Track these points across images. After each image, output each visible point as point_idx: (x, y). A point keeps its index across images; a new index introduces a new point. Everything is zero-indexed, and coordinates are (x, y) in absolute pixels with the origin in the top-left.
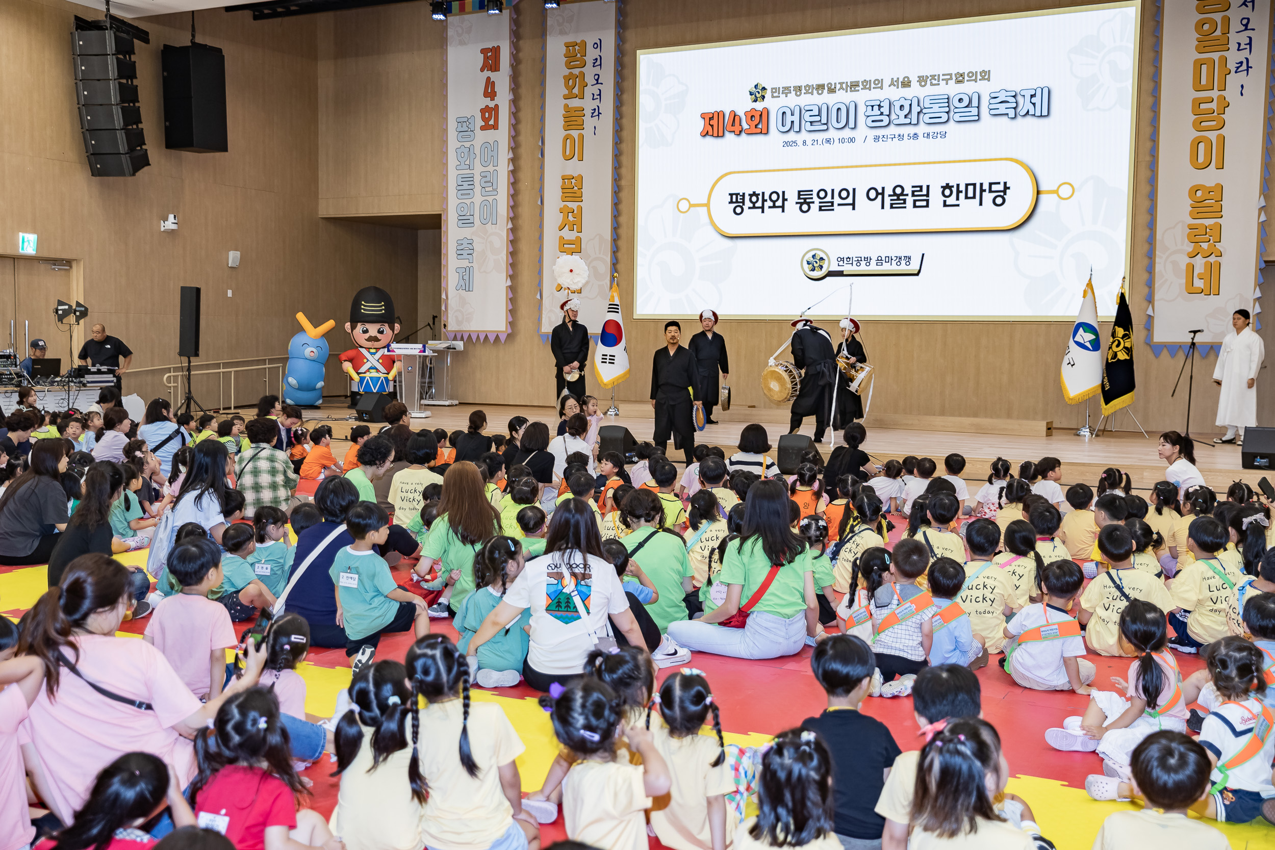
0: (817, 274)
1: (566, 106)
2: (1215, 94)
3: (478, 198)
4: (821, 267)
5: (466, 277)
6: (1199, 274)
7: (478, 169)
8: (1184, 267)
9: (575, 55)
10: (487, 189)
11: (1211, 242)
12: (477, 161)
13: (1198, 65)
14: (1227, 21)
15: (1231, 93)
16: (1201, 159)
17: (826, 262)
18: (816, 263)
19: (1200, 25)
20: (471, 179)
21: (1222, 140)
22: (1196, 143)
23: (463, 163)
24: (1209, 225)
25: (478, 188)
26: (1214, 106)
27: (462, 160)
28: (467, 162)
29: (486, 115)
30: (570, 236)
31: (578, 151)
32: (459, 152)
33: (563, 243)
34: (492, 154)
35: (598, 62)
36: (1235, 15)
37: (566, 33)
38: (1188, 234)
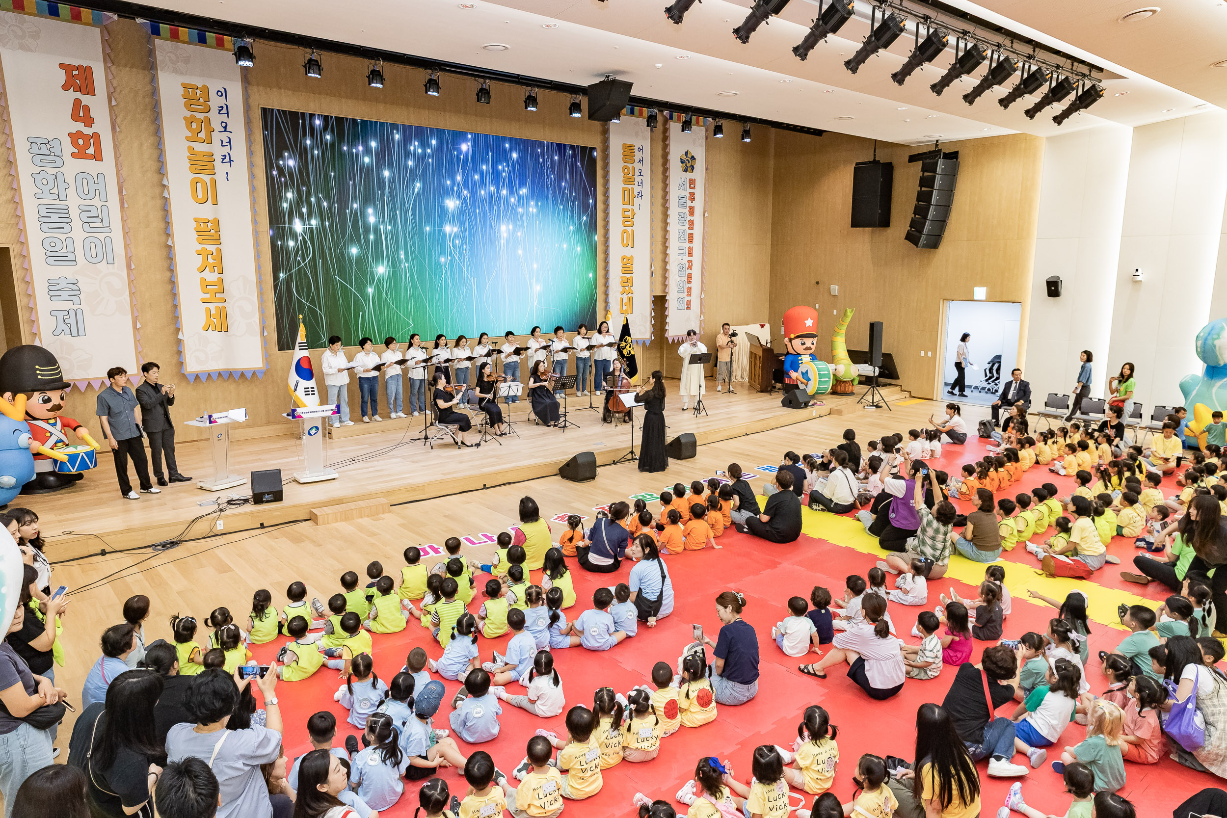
1: (191, 149)
2: (630, 207)
3: (78, 233)
5: (72, 321)
7: (74, 203)
9: (196, 98)
10: (92, 225)
11: (630, 286)
12: (71, 192)
13: (624, 190)
14: (634, 168)
15: (636, 208)
16: (625, 242)
19: (625, 168)
20: (66, 211)
21: (633, 232)
22: (624, 232)
23: (46, 192)
25: (76, 223)
26: (629, 214)
28: (55, 191)
29: (81, 142)
30: (212, 277)
31: (211, 195)
32: (38, 178)
33: (205, 285)
34: (97, 186)
35: (224, 110)
36: (637, 166)
37: (182, 73)
38: (621, 282)
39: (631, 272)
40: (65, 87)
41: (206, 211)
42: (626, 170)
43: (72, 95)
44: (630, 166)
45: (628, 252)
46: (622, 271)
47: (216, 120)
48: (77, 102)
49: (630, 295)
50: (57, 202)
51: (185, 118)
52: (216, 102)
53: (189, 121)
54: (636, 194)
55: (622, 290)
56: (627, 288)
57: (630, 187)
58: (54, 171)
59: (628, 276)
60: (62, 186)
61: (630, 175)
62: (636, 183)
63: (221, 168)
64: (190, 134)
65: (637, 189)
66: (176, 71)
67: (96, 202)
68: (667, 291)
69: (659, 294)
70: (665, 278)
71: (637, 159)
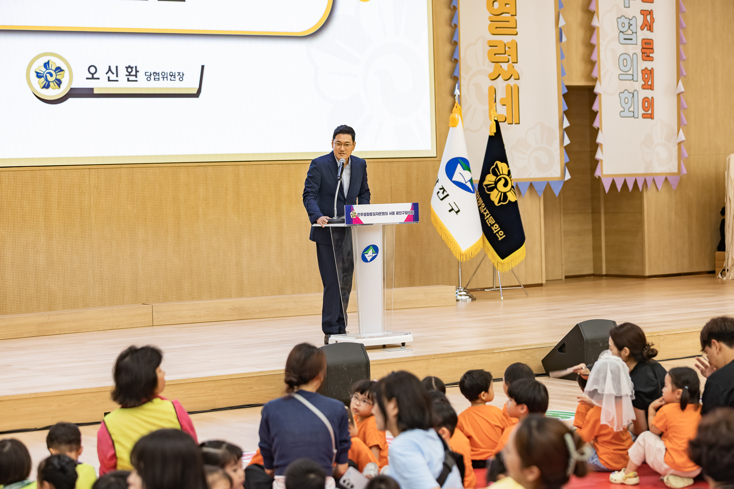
0: (53, 93)
4: (59, 82)
6: (502, 99)
8: (486, 91)
11: (510, 62)
17: (66, 74)
18: (51, 75)
24: (508, 43)
38: (489, 52)
39: (513, 31)
46: (490, 27)
49: (512, 82)
55: (491, 70)
56: (505, 66)
59: (507, 39)
68: (595, 74)
69: (579, 81)
70: (590, 47)
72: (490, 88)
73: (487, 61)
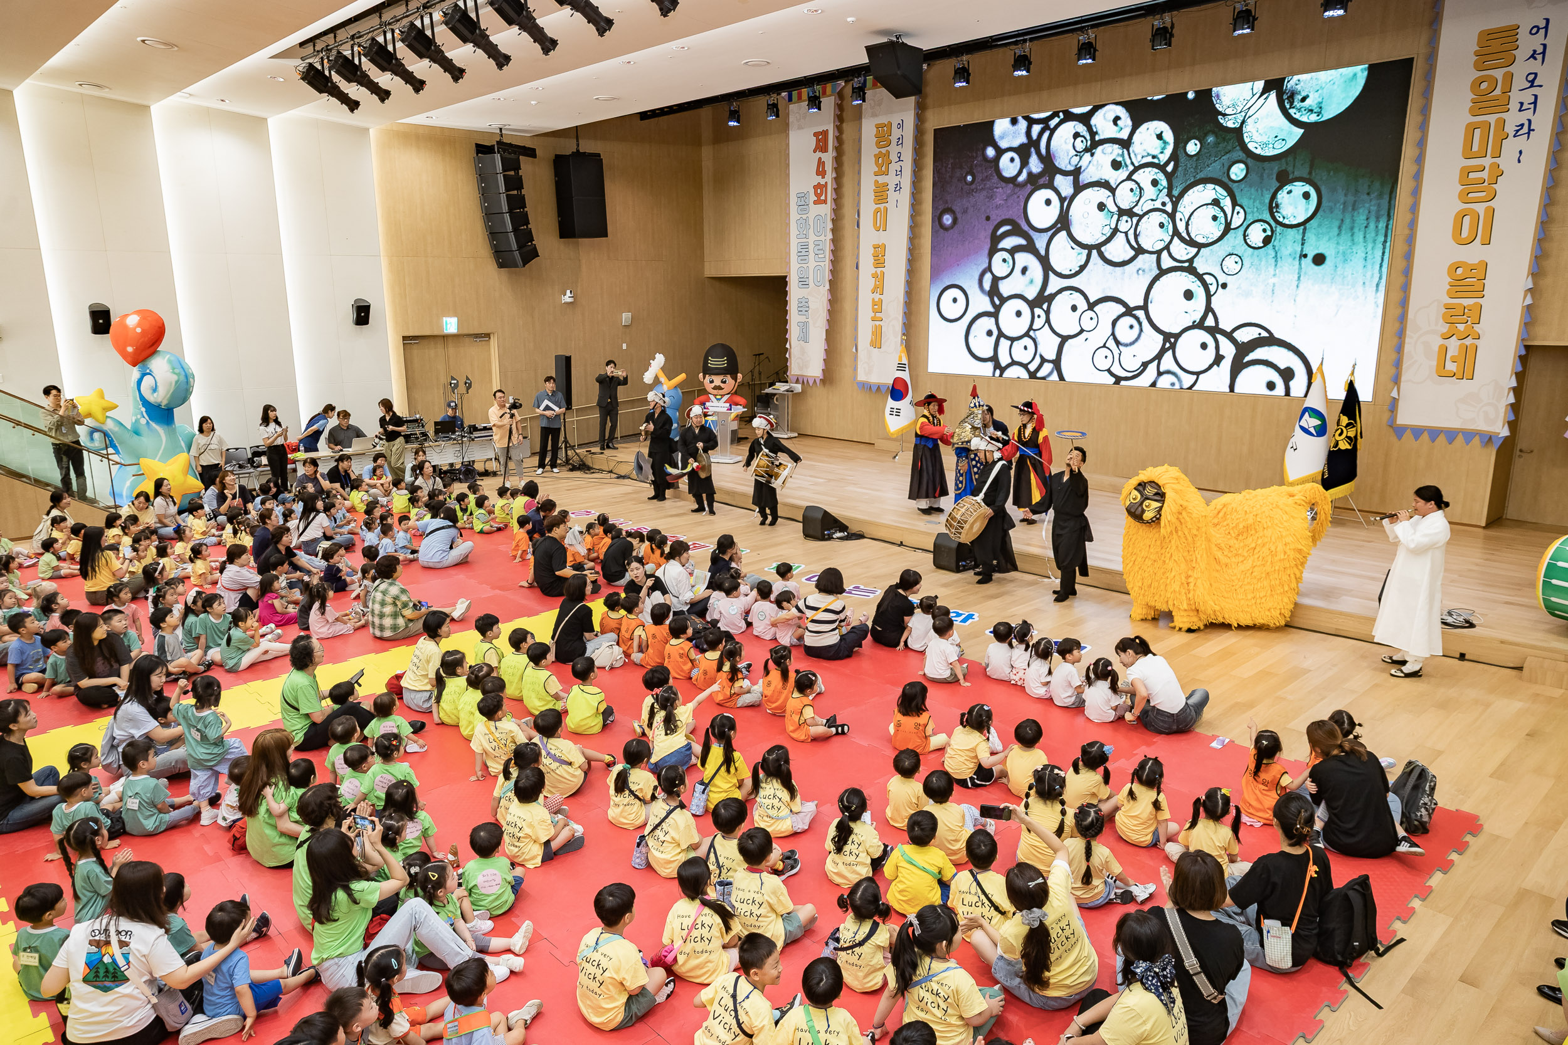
1: (876, 182)
2: (1487, 162)
3: (812, 264)
5: (804, 331)
6: (1452, 357)
7: (812, 238)
8: (1436, 349)
9: (883, 136)
10: (819, 256)
11: (1470, 323)
12: (811, 230)
13: (1471, 129)
14: (1509, 78)
15: (1507, 161)
16: (1465, 234)
19: (1476, 83)
20: (808, 247)
21: (1491, 213)
22: (1461, 216)
23: (801, 233)
24: (1468, 305)
25: (812, 255)
26: (1485, 175)
27: (801, 230)
28: (805, 232)
29: (819, 191)
30: (877, 296)
31: (881, 225)
32: (799, 222)
33: (874, 304)
34: (824, 225)
35: (900, 141)
36: (1521, 69)
37: (876, 116)
38: (1444, 315)
39: (1480, 294)
40: (815, 151)
41: (881, 238)
42: (1484, 86)
43: (819, 154)
44: (1499, 74)
45: (1473, 254)
46: (1448, 292)
47: (894, 149)
48: (820, 159)
49: (1468, 341)
50: (805, 240)
51: (875, 155)
52: (896, 133)
53: (877, 157)
54: (1510, 129)
55: (1445, 330)
56: (1461, 327)
57: (1492, 119)
58: (804, 217)
59: (1466, 302)
60: (808, 227)
61: (1498, 92)
62: (1514, 106)
63: (892, 195)
64: (877, 169)
65: (1513, 118)
66: (874, 115)
67: (822, 238)
71: (1523, 53)
72: (1441, 346)
73: (1441, 321)
